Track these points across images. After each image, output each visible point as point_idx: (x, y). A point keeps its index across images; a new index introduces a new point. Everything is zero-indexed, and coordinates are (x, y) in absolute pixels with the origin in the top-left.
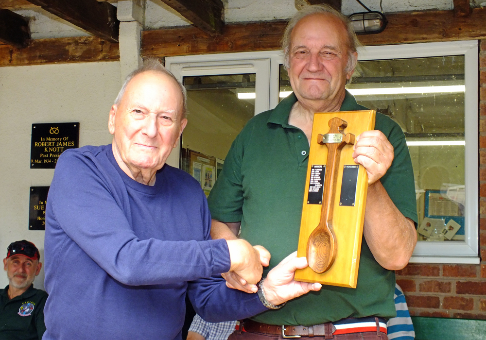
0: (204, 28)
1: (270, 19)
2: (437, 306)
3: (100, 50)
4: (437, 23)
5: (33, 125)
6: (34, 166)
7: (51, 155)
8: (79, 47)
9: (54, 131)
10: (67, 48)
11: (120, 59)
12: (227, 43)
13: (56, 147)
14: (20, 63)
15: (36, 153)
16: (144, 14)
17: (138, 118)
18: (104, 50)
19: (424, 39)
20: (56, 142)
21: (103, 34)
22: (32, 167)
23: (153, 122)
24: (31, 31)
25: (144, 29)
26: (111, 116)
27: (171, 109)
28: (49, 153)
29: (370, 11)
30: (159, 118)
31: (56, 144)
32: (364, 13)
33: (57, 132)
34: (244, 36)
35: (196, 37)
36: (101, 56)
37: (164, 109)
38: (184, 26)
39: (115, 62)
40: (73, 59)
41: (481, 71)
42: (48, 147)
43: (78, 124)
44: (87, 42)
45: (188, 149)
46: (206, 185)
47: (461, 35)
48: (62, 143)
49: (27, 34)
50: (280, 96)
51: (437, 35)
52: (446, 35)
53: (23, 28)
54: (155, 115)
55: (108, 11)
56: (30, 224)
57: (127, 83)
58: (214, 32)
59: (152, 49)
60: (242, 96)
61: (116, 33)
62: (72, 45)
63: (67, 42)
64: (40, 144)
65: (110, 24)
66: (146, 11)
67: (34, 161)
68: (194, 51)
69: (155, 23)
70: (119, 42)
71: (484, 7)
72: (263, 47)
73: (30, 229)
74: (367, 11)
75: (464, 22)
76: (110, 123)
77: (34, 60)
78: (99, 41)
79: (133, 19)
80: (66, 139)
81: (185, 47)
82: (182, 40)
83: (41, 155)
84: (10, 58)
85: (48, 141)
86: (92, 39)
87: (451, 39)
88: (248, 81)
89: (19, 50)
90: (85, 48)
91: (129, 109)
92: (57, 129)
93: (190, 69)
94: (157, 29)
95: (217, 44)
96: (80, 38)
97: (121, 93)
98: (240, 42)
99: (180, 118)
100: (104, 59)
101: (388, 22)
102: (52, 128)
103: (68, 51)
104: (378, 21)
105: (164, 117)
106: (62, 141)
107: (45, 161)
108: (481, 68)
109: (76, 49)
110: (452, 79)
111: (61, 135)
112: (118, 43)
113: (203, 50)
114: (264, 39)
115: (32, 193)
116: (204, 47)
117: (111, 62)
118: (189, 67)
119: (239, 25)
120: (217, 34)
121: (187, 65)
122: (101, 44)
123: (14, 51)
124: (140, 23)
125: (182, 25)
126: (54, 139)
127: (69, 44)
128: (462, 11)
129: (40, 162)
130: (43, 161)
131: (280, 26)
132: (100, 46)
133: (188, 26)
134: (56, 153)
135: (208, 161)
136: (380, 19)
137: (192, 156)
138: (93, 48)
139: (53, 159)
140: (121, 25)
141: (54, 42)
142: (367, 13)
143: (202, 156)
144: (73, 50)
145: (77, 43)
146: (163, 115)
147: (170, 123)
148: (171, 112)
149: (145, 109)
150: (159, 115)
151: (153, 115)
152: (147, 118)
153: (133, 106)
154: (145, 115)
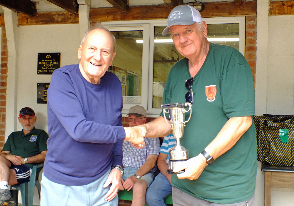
0: (119, 8)
1: (150, 4)
3: (70, 18)
4: (227, 8)
5: (38, 54)
6: (39, 73)
7: (47, 68)
8: (60, 16)
9: (48, 56)
10: (54, 17)
11: (79, 23)
12: (130, 15)
13: (50, 64)
14: (32, 24)
15: (40, 67)
17: (92, 52)
18: (72, 18)
19: (221, 15)
21: (71, 10)
22: (38, 74)
23: (99, 53)
24: (37, 8)
25: (91, 8)
26: (79, 50)
27: (107, 47)
28: (46, 67)
29: (197, 2)
30: (102, 52)
31: (49, 63)
32: (193, 2)
33: (50, 57)
34: (138, 13)
35: (115, 13)
36: (70, 21)
37: (104, 47)
38: (110, 7)
39: (77, 24)
40: (57, 22)
41: (246, 31)
42: (46, 64)
43: (60, 53)
44: (64, 14)
45: (114, 66)
47: (238, 14)
49: (35, 10)
50: (155, 42)
51: (227, 14)
52: (231, 14)
53: (33, 7)
54: (100, 50)
56: (37, 101)
57: (86, 35)
58: (124, 10)
59: (95, 18)
60: (139, 41)
61: (77, 10)
62: (56, 16)
63: (54, 14)
64: (42, 63)
65: (74, 5)
67: (39, 71)
68: (115, 19)
69: (96, 5)
71: (248, 1)
72: (147, 18)
73: (37, 103)
75: (239, 8)
76: (79, 54)
77: (38, 23)
78: (69, 13)
79: (85, 4)
80: (54, 60)
81: (110, 17)
82: (109, 14)
83: (42, 68)
84: (27, 21)
85: (46, 62)
86: (66, 13)
87: (233, 15)
88: (140, 34)
89: (31, 17)
90: (63, 17)
91: (87, 47)
92: (50, 56)
93: (112, 28)
94: (97, 8)
95: (125, 16)
96: (60, 12)
97: (84, 39)
98: (136, 15)
99: (112, 52)
100: (72, 22)
101: (204, 7)
102: (47, 55)
103: (54, 18)
104: (200, 6)
105: (104, 51)
106: (52, 62)
107: (44, 71)
108: (246, 29)
109: (58, 17)
110: (233, 35)
111: (51, 59)
112: (78, 15)
113: (118, 19)
114: (147, 14)
115: (38, 86)
117: (75, 24)
118: (112, 27)
119: (136, 7)
120: (125, 11)
121: (111, 26)
122: (70, 15)
123: (29, 18)
124: (89, 5)
125: (109, 7)
126: (48, 61)
127: (55, 15)
128: (238, 3)
129: (42, 71)
130: (43, 71)
131: (155, 8)
132: (70, 16)
133: (112, 7)
134: (49, 67)
135: (123, 72)
136: (201, 5)
137: (115, 69)
138: (66, 17)
139: (48, 70)
140: (80, 6)
141: (48, 14)
142: (195, 2)
143: (120, 69)
144: (57, 18)
145: (59, 15)
146: (104, 50)
147: (108, 54)
148: (107, 49)
149: (95, 47)
150: (102, 50)
151: (99, 51)
152: (96, 52)
153: (89, 46)
154: (95, 50)
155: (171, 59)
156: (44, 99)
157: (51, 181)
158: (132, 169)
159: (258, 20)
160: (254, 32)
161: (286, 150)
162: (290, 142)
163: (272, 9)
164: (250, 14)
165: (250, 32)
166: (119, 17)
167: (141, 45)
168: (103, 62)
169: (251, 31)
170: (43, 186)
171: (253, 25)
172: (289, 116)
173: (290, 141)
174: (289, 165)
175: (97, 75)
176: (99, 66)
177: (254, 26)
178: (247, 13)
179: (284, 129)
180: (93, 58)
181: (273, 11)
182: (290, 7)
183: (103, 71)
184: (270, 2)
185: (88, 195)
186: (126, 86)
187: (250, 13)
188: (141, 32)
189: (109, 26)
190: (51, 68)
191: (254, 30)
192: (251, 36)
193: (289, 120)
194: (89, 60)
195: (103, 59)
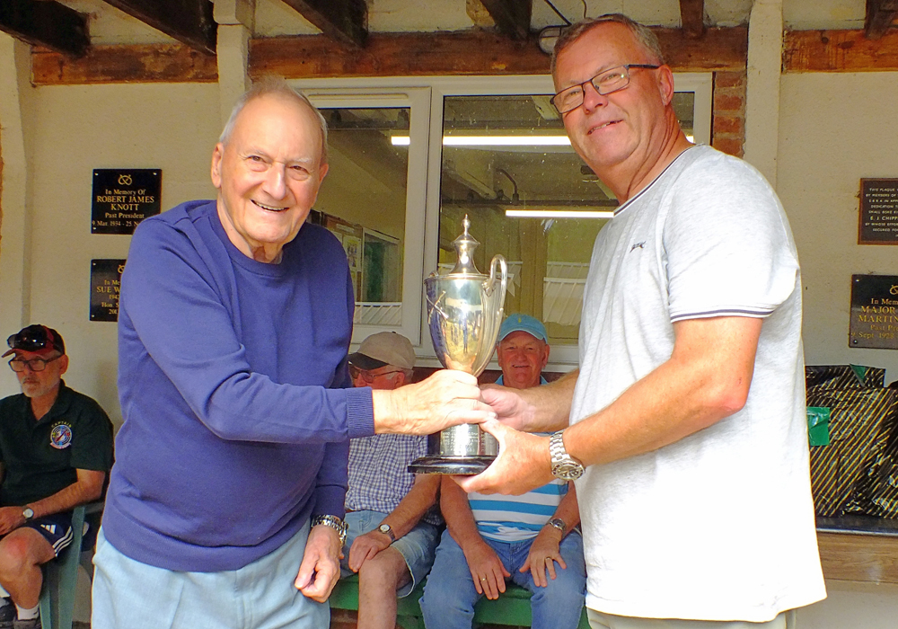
0: (339, 39)
1: (432, 29)
3: (191, 65)
5: (95, 171)
6: (98, 230)
7: (121, 215)
8: (160, 59)
9: (125, 180)
10: (142, 60)
11: (219, 80)
12: (371, 62)
13: (128, 203)
14: (74, 80)
15: (99, 211)
16: (254, 15)
17: (256, 168)
18: (196, 64)
20: (128, 196)
21: (193, 42)
22: (93, 232)
23: (279, 177)
24: (91, 34)
25: (253, 37)
26: (215, 160)
27: (305, 156)
28: (117, 212)
30: (289, 170)
31: (127, 199)
32: (561, 27)
33: (128, 182)
34: (395, 53)
35: (327, 52)
36: (192, 74)
37: (295, 156)
38: (310, 35)
39: (212, 85)
40: (151, 77)
41: (715, 116)
42: (117, 203)
43: (159, 171)
44: (172, 53)
45: (322, 213)
47: (691, 64)
48: (137, 199)
49: (85, 39)
50: (444, 143)
53: (78, 28)
54: (283, 165)
55: (201, 7)
56: (91, 314)
58: (352, 45)
59: (266, 67)
60: (398, 141)
61: (212, 42)
62: (150, 57)
63: (142, 51)
64: (104, 199)
65: (203, 26)
66: (256, 11)
67: (96, 223)
68: (325, 72)
69: (270, 28)
70: (218, 54)
71: (722, 27)
72: (421, 70)
73: (91, 319)
74: (566, 24)
75: (696, 46)
76: (214, 170)
77: (94, 77)
78: (189, 51)
79: (237, 22)
80: (143, 192)
81: (312, 65)
82: (308, 55)
83: (107, 214)
84: (59, 72)
85: (117, 195)
86: (178, 48)
87: (677, 69)
88: (402, 120)
89: (72, 60)
90: (169, 61)
91: (243, 155)
92: (129, 177)
93: (319, 97)
95: (358, 62)
96: (162, 46)
97: (228, 127)
98: (390, 62)
100: (196, 78)
102: (122, 177)
103: (144, 65)
105: (295, 167)
106: (137, 195)
107: (113, 223)
108: (715, 111)
109: (155, 62)
111: (134, 187)
112: (216, 55)
113: (336, 71)
114: (424, 58)
115: (93, 269)
116: (340, 68)
117: (206, 84)
118: (318, 95)
119: (388, 37)
120: (356, 49)
121: (315, 92)
122: (191, 56)
123: (65, 62)
124: (248, 28)
125: (307, 33)
126: (125, 192)
127: (146, 54)
128: (692, 30)
129: (106, 224)
130: (109, 223)
131: (445, 42)
132: (190, 59)
133: (316, 36)
134: (128, 212)
135: (351, 230)
137: (329, 222)
138: (179, 62)
139: (123, 220)
140: (220, 30)
141: (123, 51)
143: (343, 223)
144: (151, 63)
145: (157, 54)
146: (294, 164)
147: (306, 176)
148: (304, 160)
149: (267, 156)
150: (287, 165)
151: (279, 165)
152: (270, 170)
153: (248, 152)
154: (267, 165)
155: (493, 195)
156: (112, 308)
157: (124, 557)
158: (370, 515)
159: (749, 84)
160: (738, 120)
161: (822, 467)
162: (833, 443)
163: (791, 54)
164: (727, 66)
165: (726, 119)
167: (404, 151)
168: (292, 199)
169: (729, 115)
170: (99, 569)
171: (737, 98)
172: (833, 370)
173: (834, 441)
174: (829, 513)
175: (275, 238)
176: (278, 211)
177: (737, 103)
178: (718, 62)
179: (817, 406)
180: (260, 188)
181: (794, 59)
182: (843, 48)
183: (293, 226)
184: (785, 32)
185: (238, 599)
186: (359, 273)
187: (726, 63)
188: (404, 112)
190: (132, 217)
191: (739, 114)
192: (727, 131)
193: (833, 380)
194: (248, 194)
195: (291, 190)
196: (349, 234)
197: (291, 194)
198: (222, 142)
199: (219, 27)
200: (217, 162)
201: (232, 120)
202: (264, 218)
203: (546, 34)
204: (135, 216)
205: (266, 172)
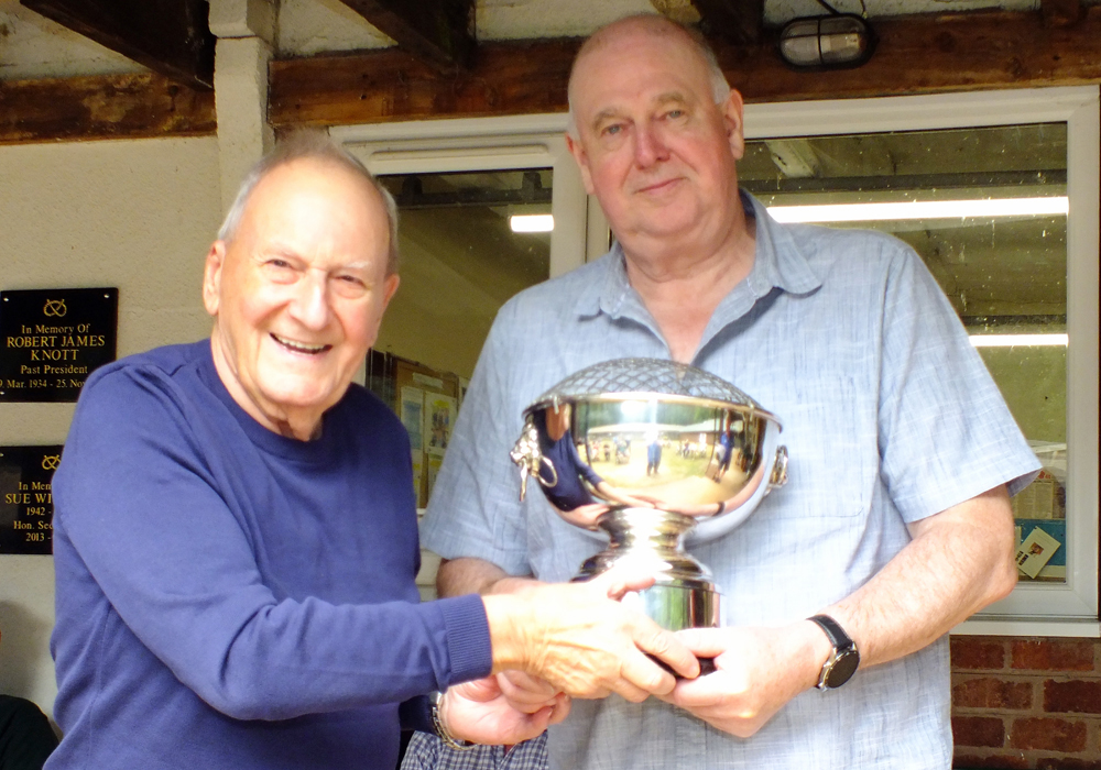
0: (425, 55)
2: (997, 740)
3: (169, 107)
4: (999, 44)
5: (4, 294)
6: (5, 395)
7: (47, 368)
8: (116, 100)
9: (53, 308)
10: (86, 102)
11: (218, 131)
12: (483, 93)
13: (60, 348)
16: (276, 20)
17: (280, 279)
18: (178, 107)
19: (967, 81)
20: (60, 337)
21: (174, 69)
25: (277, 57)
26: (208, 268)
27: (361, 258)
28: (41, 364)
29: (835, 14)
30: (333, 281)
31: (59, 342)
32: (819, 18)
33: (61, 311)
34: (524, 76)
35: (406, 78)
36: (170, 123)
37: (343, 258)
38: (375, 51)
39: (205, 140)
40: (102, 131)
42: (40, 348)
43: (114, 292)
44: (136, 88)
45: (389, 355)
46: (433, 442)
47: (1059, 72)
48: (75, 340)
51: (1000, 73)
52: (1021, 72)
55: (187, 11)
58: (450, 65)
59: (298, 107)
60: (524, 224)
61: (207, 69)
62: (98, 97)
63: (85, 88)
64: (19, 342)
65: (191, 43)
66: (282, 12)
67: (5, 384)
68: (401, 111)
69: (305, 41)
70: (216, 88)
74: (828, 12)
75: (1067, 40)
76: (208, 287)
77: (3, 133)
78: (166, 85)
79: (249, 32)
80: (85, 328)
81: (378, 102)
82: (372, 83)
85: (40, 334)
86: (147, 80)
87: (1033, 82)
88: (535, 189)
90: (130, 103)
91: (256, 258)
92: (62, 303)
93: (390, 156)
94: (308, 57)
95: (459, 93)
96: (119, 77)
97: (235, 214)
98: (514, 91)
100: (179, 130)
101: (879, 40)
102: (49, 303)
103: (87, 111)
104: (855, 36)
105: (345, 277)
106: (75, 335)
107: (34, 383)
109: (107, 105)
110: (1036, 182)
111: (71, 319)
112: (213, 90)
113: (422, 110)
116: (427, 102)
117: (195, 138)
118: (389, 151)
119: (512, 47)
120: (455, 70)
121: (385, 147)
122: (170, 94)
124: (267, 42)
125: (370, 47)
126: (54, 329)
127: (91, 93)
128: (1062, 13)
129: (20, 385)
130: (27, 384)
132: (168, 99)
133: (388, 49)
134: (60, 363)
135: (438, 383)
136: (859, 33)
137: (399, 370)
138: (149, 104)
139: (52, 378)
140: (220, 47)
141: (52, 89)
142: (827, 16)
143: (426, 371)
144: (101, 108)
145: (110, 91)
146: (343, 273)
147: (359, 291)
148: (360, 264)
149: (298, 259)
150: (332, 274)
151: (317, 274)
152: (302, 281)
153: (267, 251)
154: (298, 273)
156: (31, 531)
166: (425, 102)
168: (337, 331)
175: (309, 399)
176: (314, 352)
180: (285, 311)
183: (339, 376)
188: (540, 177)
189: (371, 148)
190: (67, 371)
194: (264, 323)
195: (336, 316)
196: (435, 390)
197: (336, 323)
198: (223, 238)
199: (219, 42)
200: (214, 272)
201: (241, 200)
202: (290, 366)
203: (794, 32)
204: (72, 370)
205: (296, 285)
